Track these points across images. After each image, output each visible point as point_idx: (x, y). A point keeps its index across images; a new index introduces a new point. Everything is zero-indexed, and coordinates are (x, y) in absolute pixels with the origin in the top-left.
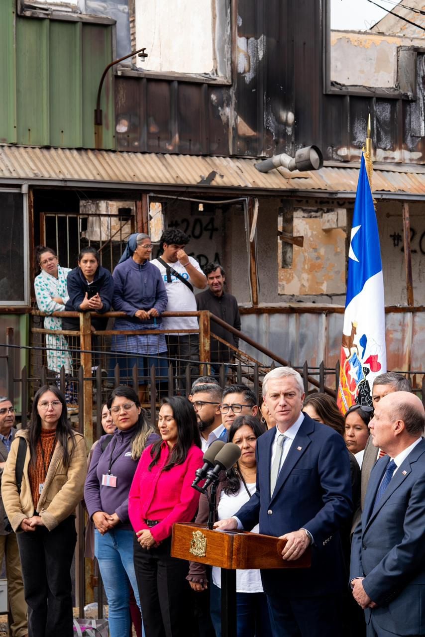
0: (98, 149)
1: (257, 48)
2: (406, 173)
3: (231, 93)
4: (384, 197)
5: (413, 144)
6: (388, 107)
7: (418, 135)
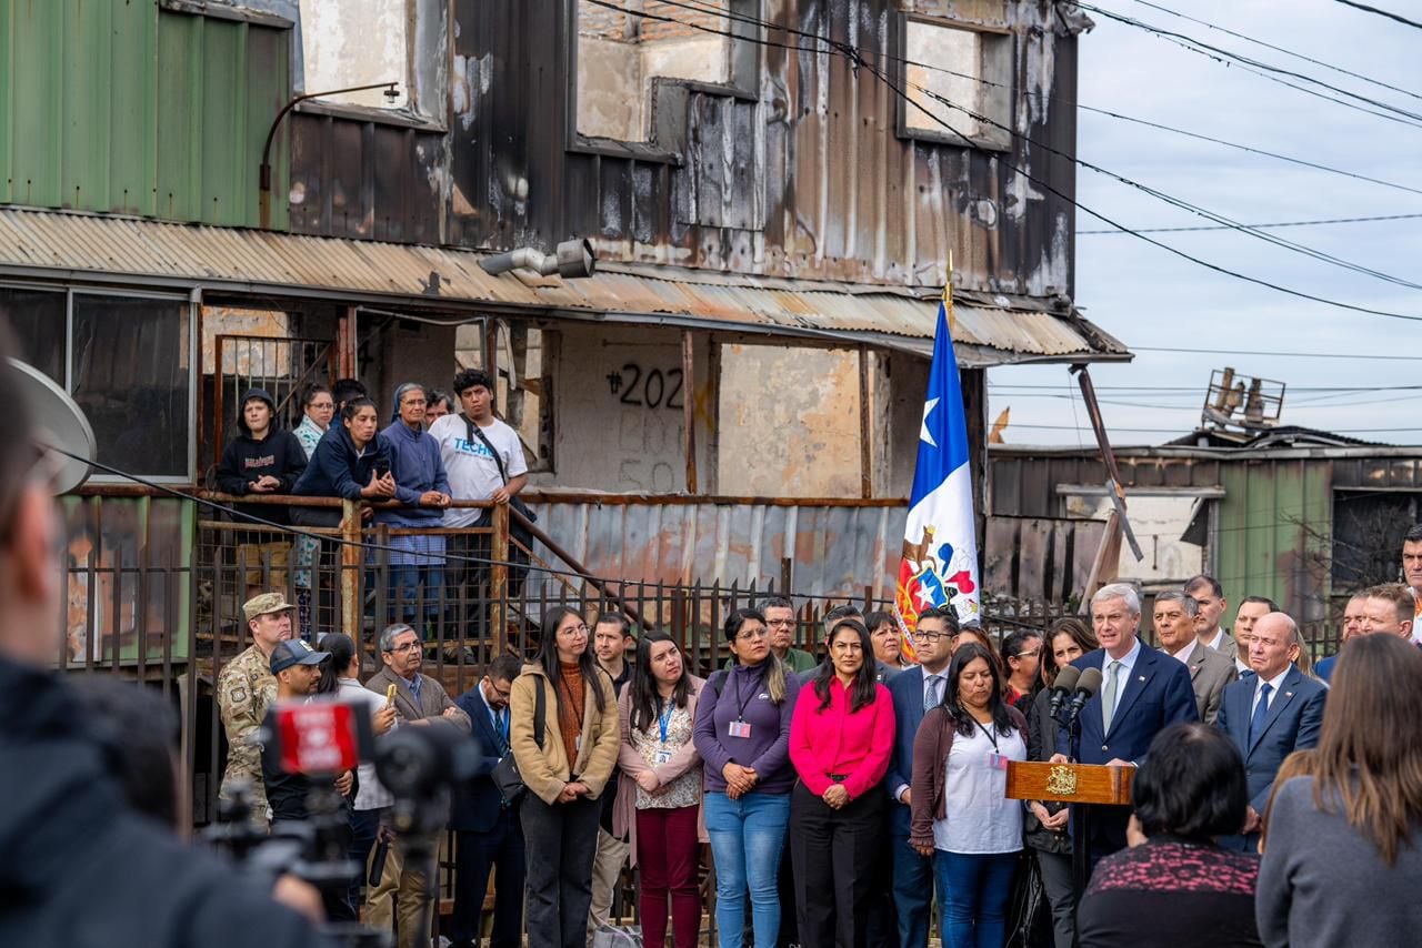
0: (264, 231)
1: (479, 74)
2: (674, 282)
3: (444, 145)
4: (665, 321)
5: (679, 236)
6: (648, 174)
7: (686, 221)
